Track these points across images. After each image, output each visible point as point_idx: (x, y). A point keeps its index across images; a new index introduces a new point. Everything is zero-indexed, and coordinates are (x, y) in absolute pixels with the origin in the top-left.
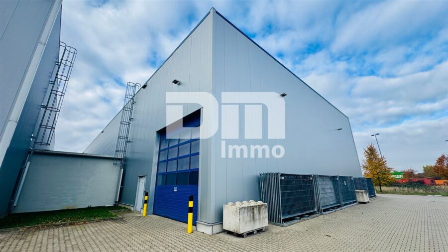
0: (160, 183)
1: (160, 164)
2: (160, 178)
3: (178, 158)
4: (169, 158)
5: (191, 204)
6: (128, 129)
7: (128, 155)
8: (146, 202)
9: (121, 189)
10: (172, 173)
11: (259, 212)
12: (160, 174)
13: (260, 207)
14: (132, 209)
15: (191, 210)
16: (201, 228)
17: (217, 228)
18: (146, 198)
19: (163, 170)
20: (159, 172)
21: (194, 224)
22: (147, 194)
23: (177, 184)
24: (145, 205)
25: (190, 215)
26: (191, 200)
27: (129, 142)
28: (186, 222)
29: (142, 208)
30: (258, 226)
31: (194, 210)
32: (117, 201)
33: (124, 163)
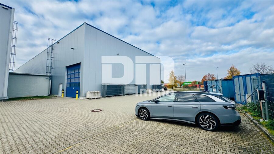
0: (68, 86)
1: (68, 80)
2: (68, 84)
3: (74, 78)
4: (71, 77)
5: (77, 92)
6: (51, 62)
7: (53, 74)
8: (63, 93)
9: (51, 89)
10: (73, 83)
11: (97, 94)
12: (68, 83)
13: (97, 93)
14: (57, 96)
15: (77, 93)
16: (80, 98)
17: (85, 98)
18: (63, 91)
19: (69, 81)
20: (68, 82)
21: (78, 98)
22: (63, 90)
23: (74, 87)
24: (63, 94)
25: (77, 95)
26: (77, 91)
27: (52, 68)
28: (76, 98)
29: (62, 95)
30: (96, 97)
31: (79, 94)
32: (50, 93)
33: (51, 78)
